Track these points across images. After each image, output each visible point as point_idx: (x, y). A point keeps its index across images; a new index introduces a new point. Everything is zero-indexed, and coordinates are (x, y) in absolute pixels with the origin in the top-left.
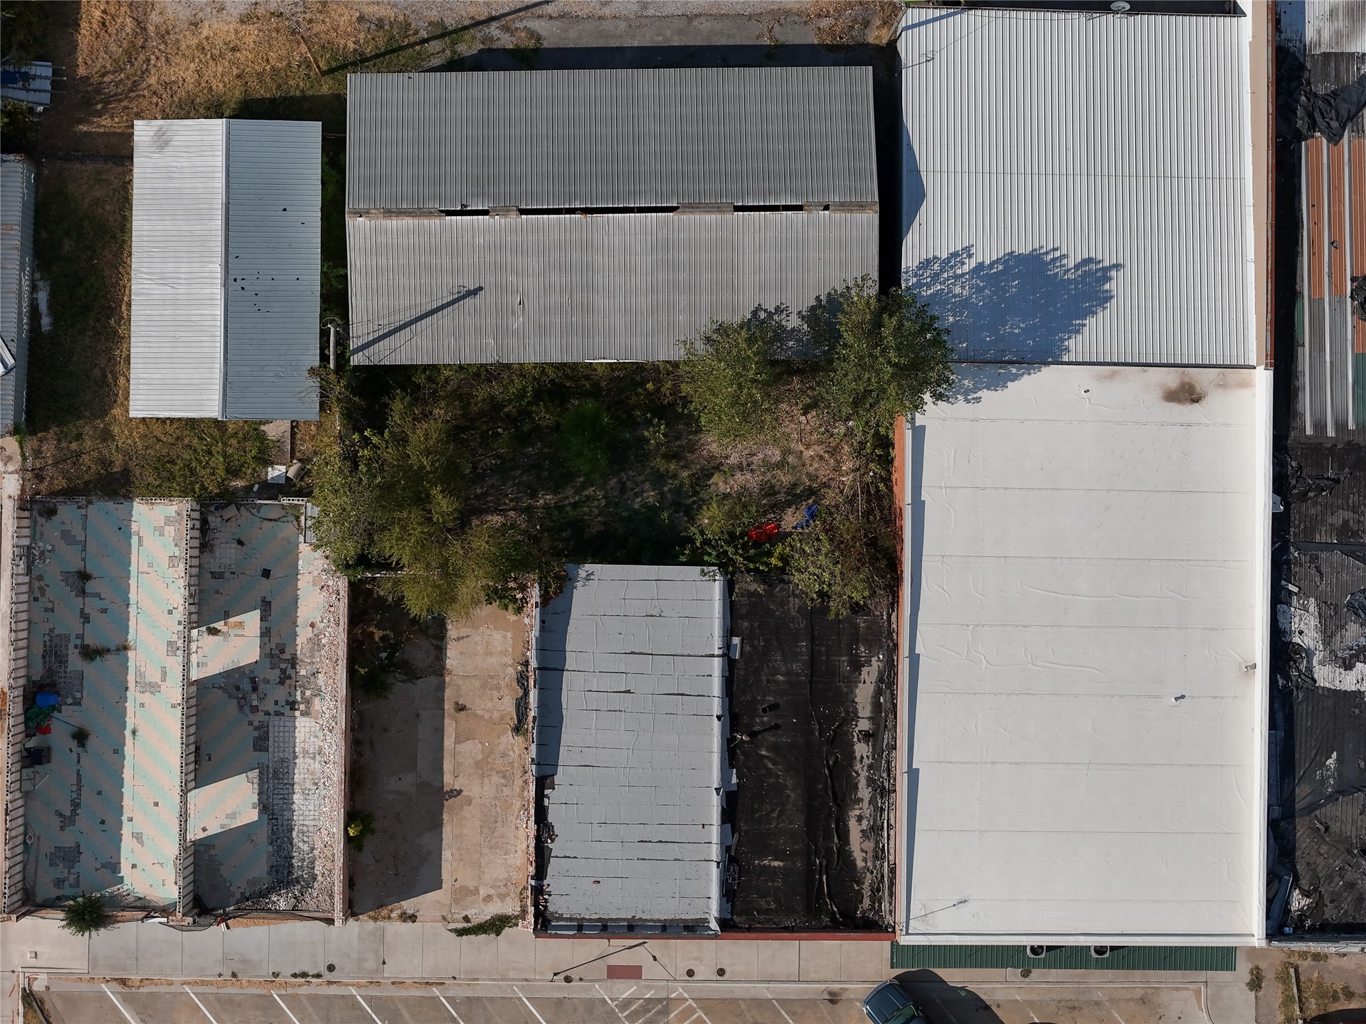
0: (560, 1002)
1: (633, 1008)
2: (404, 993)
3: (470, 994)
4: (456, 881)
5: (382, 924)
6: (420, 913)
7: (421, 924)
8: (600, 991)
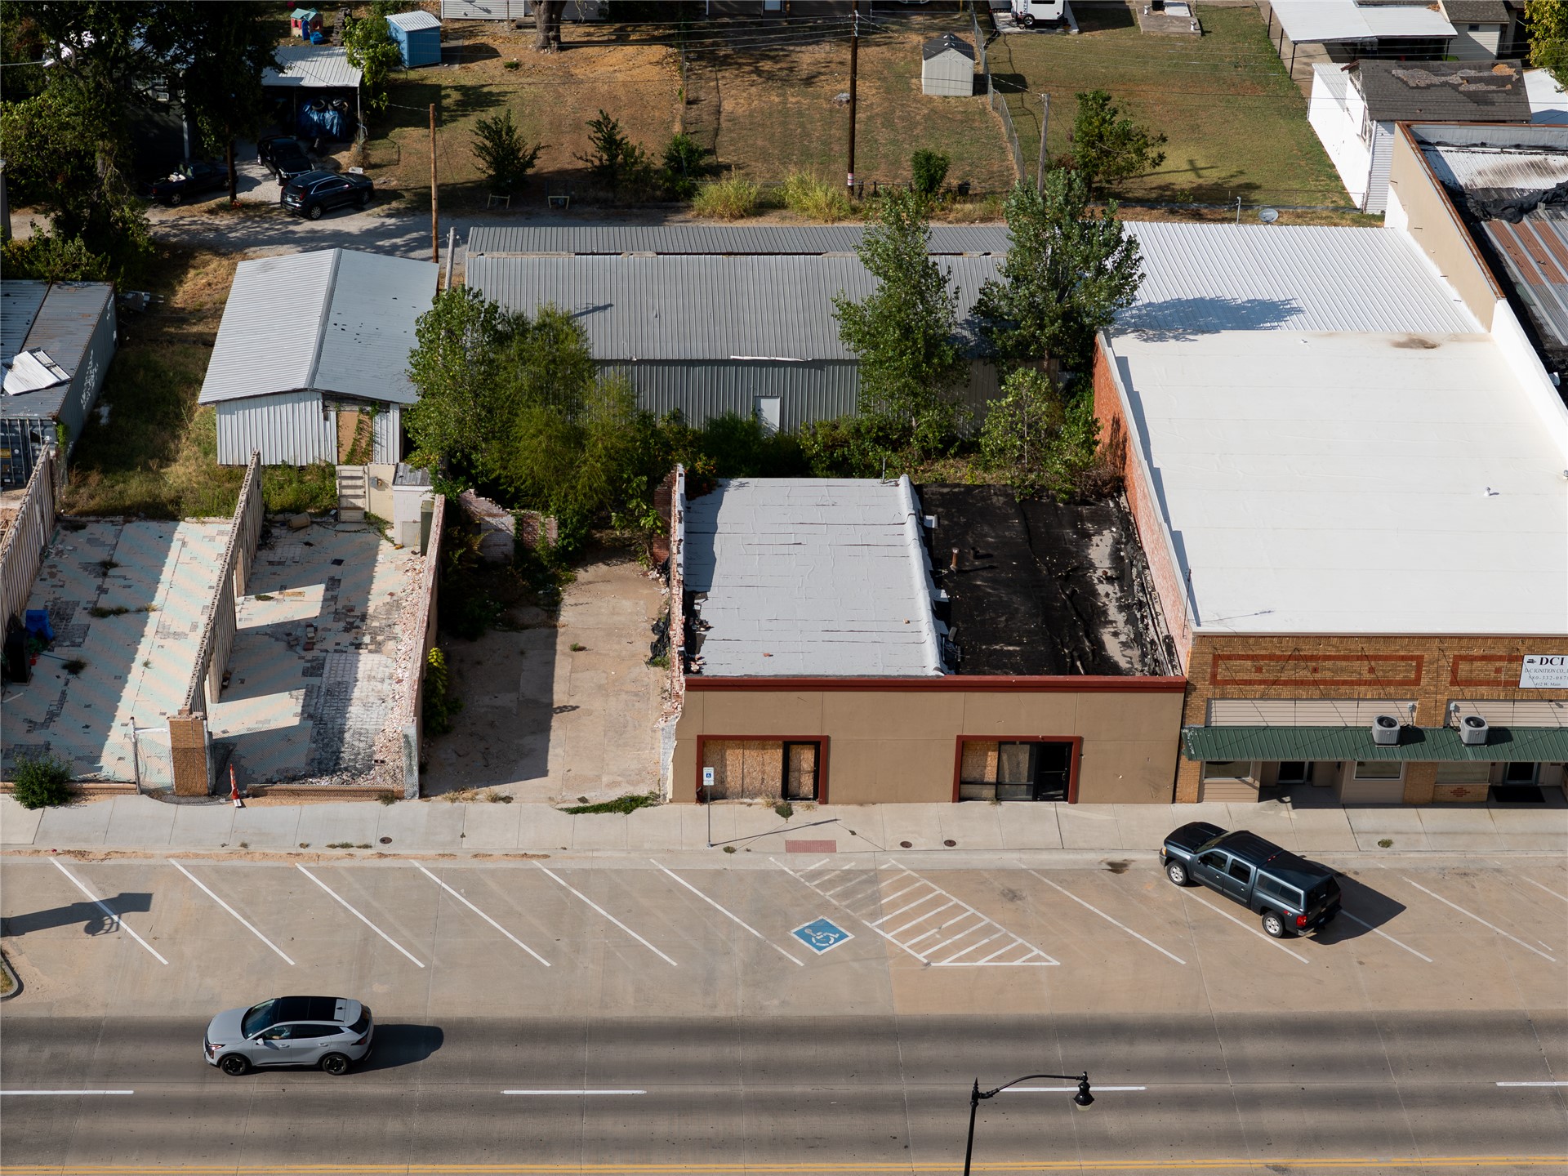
0: (718, 873)
1: (826, 878)
2: (489, 865)
3: (587, 866)
4: (569, 771)
5: (463, 805)
6: (518, 795)
7: (516, 804)
8: (775, 863)
